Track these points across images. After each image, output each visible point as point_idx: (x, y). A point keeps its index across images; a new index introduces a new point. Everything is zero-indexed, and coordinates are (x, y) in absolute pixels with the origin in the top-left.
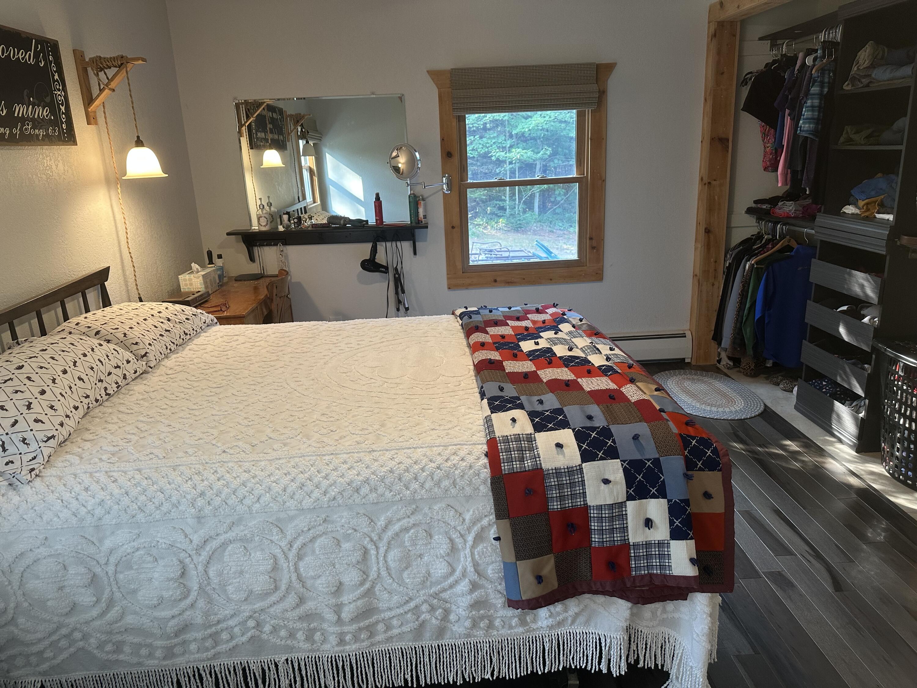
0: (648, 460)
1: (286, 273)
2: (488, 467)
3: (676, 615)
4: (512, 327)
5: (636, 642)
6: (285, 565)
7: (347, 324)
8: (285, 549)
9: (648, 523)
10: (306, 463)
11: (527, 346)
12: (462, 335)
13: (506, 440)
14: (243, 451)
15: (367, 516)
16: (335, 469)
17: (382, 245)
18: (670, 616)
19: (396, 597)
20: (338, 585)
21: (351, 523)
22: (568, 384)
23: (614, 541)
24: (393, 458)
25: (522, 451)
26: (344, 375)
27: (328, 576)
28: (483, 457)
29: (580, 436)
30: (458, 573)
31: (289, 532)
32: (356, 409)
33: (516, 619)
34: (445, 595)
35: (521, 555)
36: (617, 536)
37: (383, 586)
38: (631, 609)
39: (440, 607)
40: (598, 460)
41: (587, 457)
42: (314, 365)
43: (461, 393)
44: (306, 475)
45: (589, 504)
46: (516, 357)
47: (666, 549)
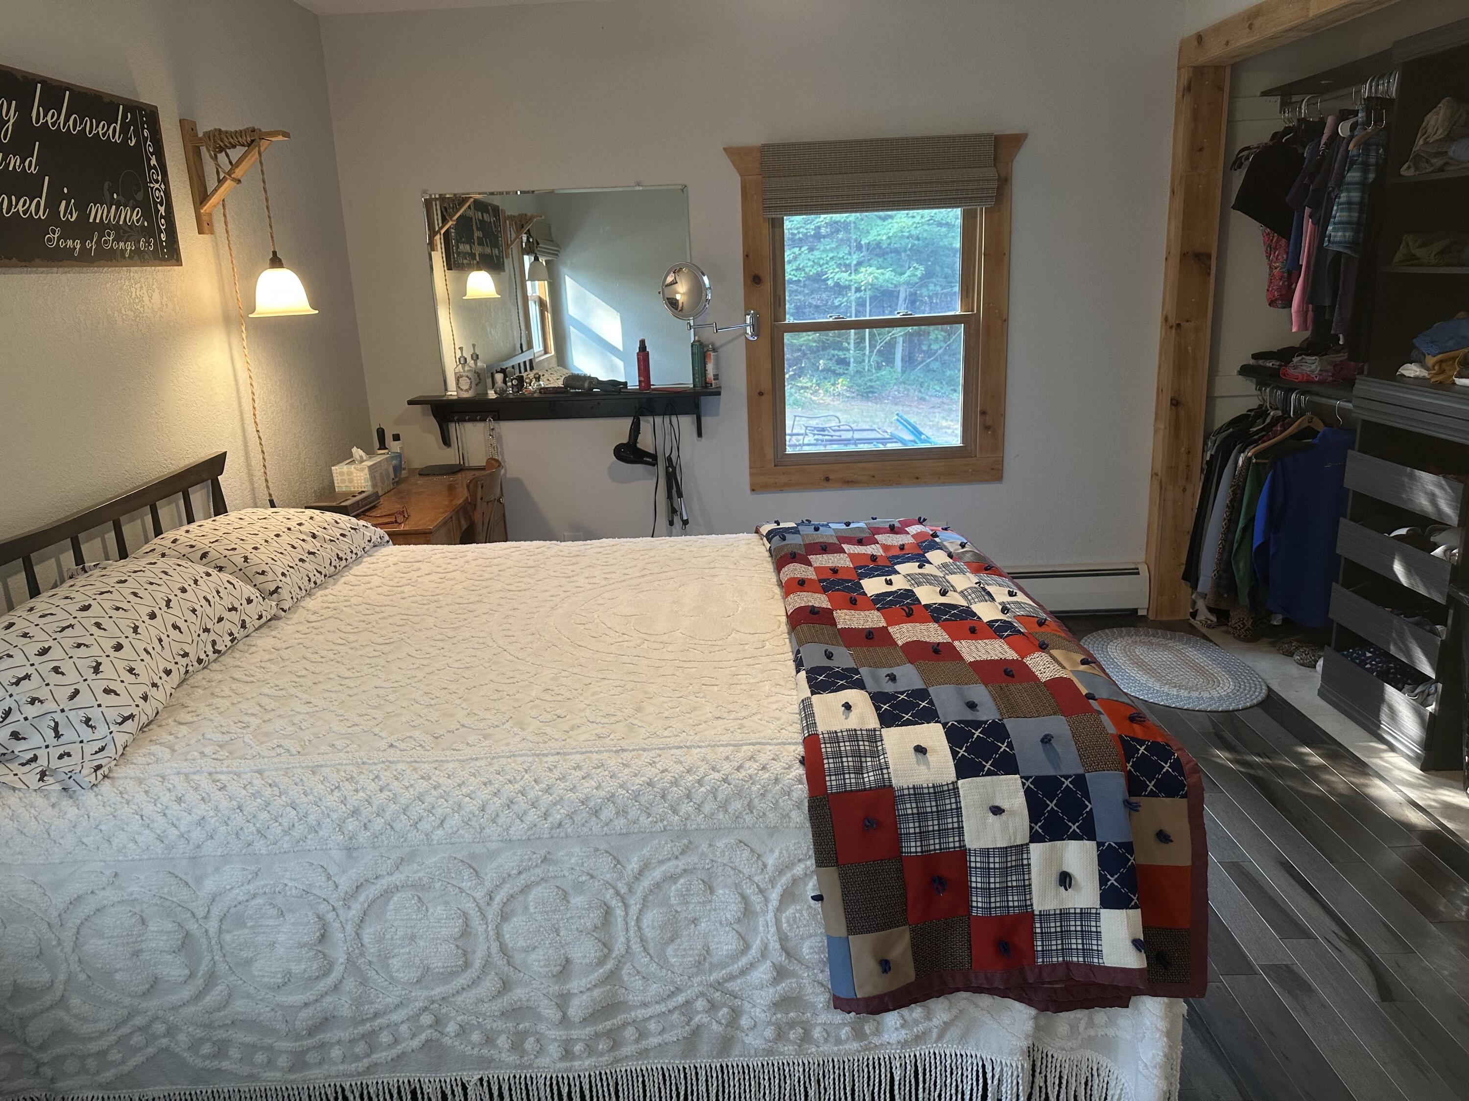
0: (1067, 777)
1: (497, 465)
2: (805, 781)
3: (1111, 1032)
4: (852, 556)
5: (1043, 1075)
6: (481, 929)
7: (589, 547)
8: (483, 903)
9: (1065, 880)
10: (517, 767)
11: (873, 586)
12: (768, 566)
13: (834, 738)
14: (421, 745)
15: (611, 855)
16: (563, 778)
17: (648, 422)
18: (1101, 1033)
19: (655, 985)
20: (564, 962)
21: (585, 865)
22: (937, 650)
23: (1008, 907)
24: (654, 762)
25: (860, 757)
26: (582, 627)
27: (548, 948)
28: (797, 764)
29: (955, 736)
30: (754, 951)
31: (489, 876)
32: (597, 682)
33: (847, 1029)
34: (732, 986)
35: (853, 927)
36: (1014, 900)
37: (634, 967)
38: (1035, 1018)
39: (725, 1005)
40: (983, 775)
41: (965, 769)
42: (535, 610)
43: (765, 660)
44: (516, 786)
45: (968, 847)
46: (855, 604)
47: (1093, 924)
